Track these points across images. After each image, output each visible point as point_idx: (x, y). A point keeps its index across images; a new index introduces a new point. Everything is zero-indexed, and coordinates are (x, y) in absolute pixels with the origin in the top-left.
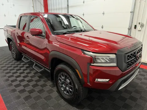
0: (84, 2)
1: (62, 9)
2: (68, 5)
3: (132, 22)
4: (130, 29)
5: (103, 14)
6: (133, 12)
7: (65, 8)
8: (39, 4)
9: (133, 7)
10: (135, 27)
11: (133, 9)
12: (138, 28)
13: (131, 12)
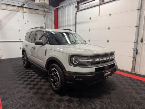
0: (90, 19)
1: (70, 25)
2: (76, 22)
3: (138, 36)
4: (136, 42)
5: (109, 28)
6: (138, 27)
7: (73, 25)
9: (138, 21)
11: (138, 23)
13: (136, 26)
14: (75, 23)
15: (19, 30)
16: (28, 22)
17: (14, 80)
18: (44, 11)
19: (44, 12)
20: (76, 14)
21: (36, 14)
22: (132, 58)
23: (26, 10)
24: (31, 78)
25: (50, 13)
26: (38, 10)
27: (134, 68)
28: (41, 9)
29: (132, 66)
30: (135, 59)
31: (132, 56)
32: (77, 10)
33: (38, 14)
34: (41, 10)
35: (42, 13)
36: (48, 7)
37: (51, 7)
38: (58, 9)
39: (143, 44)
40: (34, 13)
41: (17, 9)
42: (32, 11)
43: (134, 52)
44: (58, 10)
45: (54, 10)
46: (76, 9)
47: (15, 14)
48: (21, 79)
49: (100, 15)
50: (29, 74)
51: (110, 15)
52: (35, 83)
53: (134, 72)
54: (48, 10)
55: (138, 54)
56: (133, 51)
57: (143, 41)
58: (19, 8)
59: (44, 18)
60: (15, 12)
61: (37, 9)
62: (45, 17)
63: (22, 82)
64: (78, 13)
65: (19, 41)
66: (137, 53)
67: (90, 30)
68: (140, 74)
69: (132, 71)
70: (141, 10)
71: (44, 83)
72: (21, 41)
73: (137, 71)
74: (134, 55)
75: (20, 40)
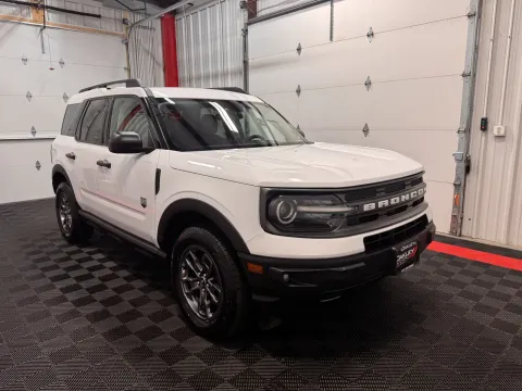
0: (299, 50)
1: (225, 75)
2: (245, 63)
3: (471, 110)
4: (467, 131)
5: (368, 84)
6: (471, 76)
7: (234, 73)
8: (149, 62)
9: (471, 55)
10: (484, 125)
11: (470, 63)
12: (495, 128)
13: (464, 75)
14: (241, 65)
15: (29, 96)
16: (62, 63)
17: (25, 287)
18: (124, 21)
19: (124, 26)
20: (245, 32)
21: (94, 32)
22: (452, 188)
23: (51, 17)
24: (89, 277)
25: (145, 28)
26: (99, 16)
27: (460, 221)
28: (111, 13)
29: (454, 217)
30: (461, 190)
31: (453, 179)
32: (249, 17)
33: (100, 32)
34: (112, 16)
35: (113, 30)
36: (138, 7)
37: (151, 8)
38: (175, 12)
39: (490, 136)
40: (84, 31)
41: (14, 13)
42: (74, 21)
43: (457, 167)
44: (177, 17)
45: (162, 18)
46: (246, 13)
47: (9, 32)
48: (49, 281)
49: (334, 35)
50: (80, 261)
51: (371, 35)
52: (109, 293)
53: (460, 235)
54: (139, 18)
55: (471, 172)
56: (454, 164)
57: (489, 125)
58: (25, 11)
59: (124, 47)
60: (8, 26)
61: (97, 13)
62: (127, 44)
63: (56, 292)
64: (251, 29)
65: (31, 136)
66: (468, 170)
67: (298, 92)
68: (479, 241)
69: (451, 232)
70: (480, 17)
71: (143, 294)
72: (37, 136)
73: (470, 232)
74: (458, 178)
75: (34, 133)
